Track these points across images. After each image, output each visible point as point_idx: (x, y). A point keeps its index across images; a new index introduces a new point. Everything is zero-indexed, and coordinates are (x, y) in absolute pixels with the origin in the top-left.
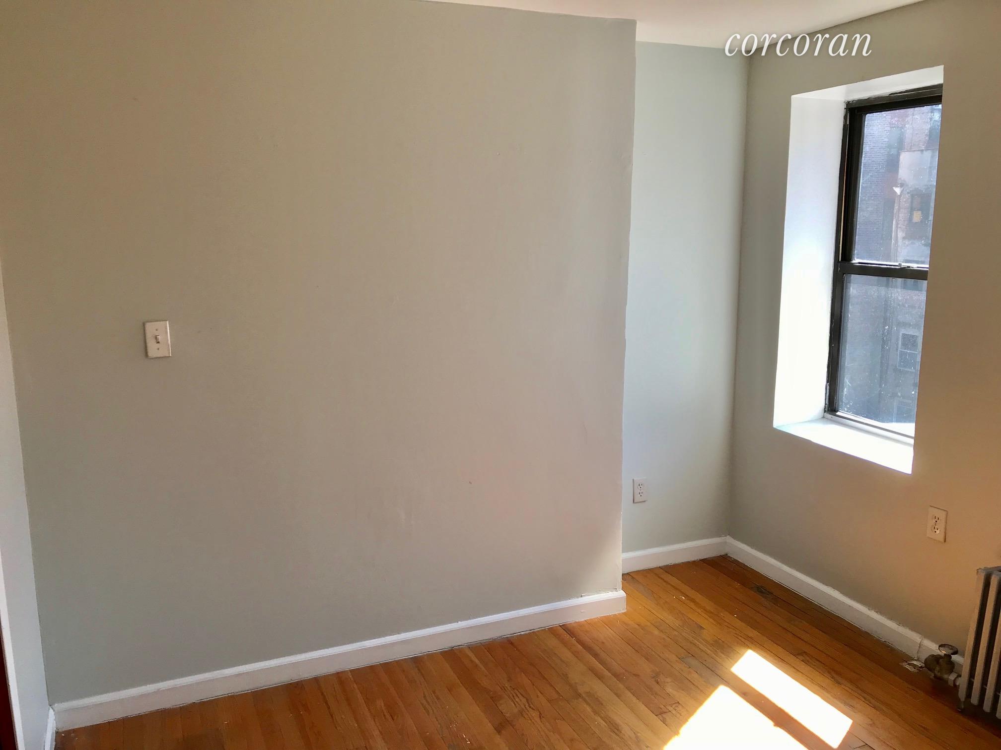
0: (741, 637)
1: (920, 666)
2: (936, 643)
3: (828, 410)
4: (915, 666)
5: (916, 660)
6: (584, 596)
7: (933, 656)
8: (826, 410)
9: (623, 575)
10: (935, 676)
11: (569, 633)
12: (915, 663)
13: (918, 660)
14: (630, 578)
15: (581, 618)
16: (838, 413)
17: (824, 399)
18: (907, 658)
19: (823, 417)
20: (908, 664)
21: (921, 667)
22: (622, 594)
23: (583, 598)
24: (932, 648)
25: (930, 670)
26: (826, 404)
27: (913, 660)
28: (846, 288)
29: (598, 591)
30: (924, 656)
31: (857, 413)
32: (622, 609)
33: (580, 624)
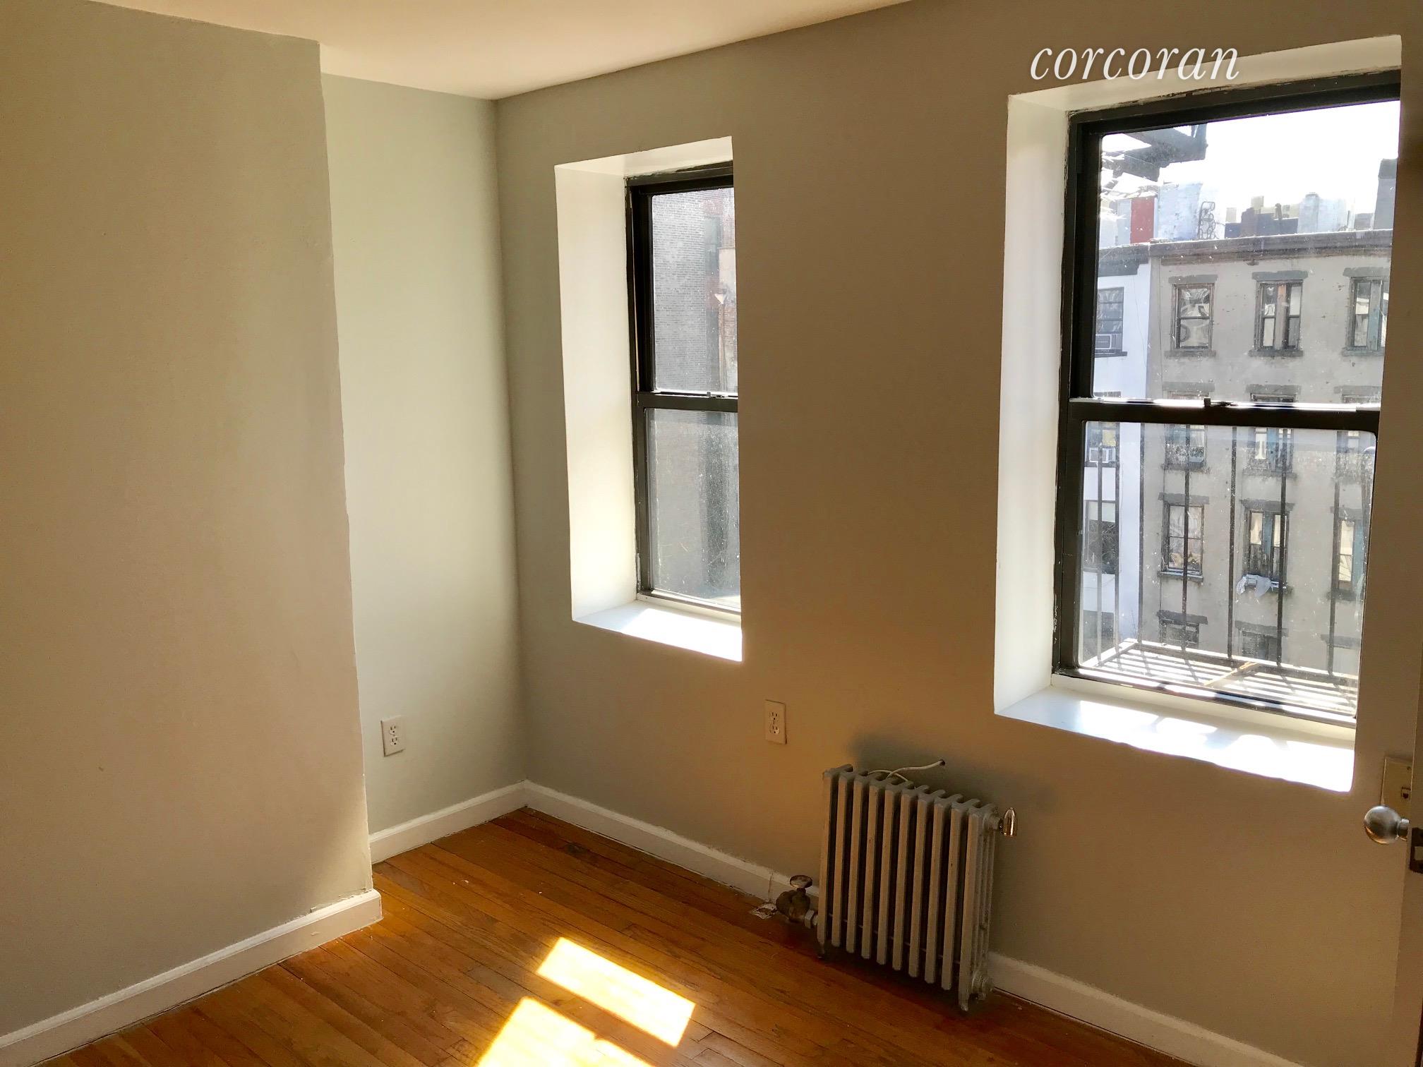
0: (549, 921)
1: (772, 909)
2: (788, 876)
3: (642, 589)
4: (766, 911)
5: (767, 903)
6: (315, 910)
7: (785, 893)
8: (639, 589)
9: (375, 866)
10: (791, 920)
11: (292, 971)
12: (766, 906)
13: (770, 902)
14: (386, 871)
15: (312, 945)
16: (653, 592)
17: (635, 575)
18: (756, 903)
19: (637, 599)
20: (760, 910)
21: (774, 911)
22: (374, 894)
23: (314, 913)
24: (783, 883)
25: (783, 912)
26: (638, 582)
27: (764, 903)
28: (650, 427)
29: (337, 898)
30: (776, 896)
31: (676, 591)
32: (376, 917)
33: (311, 956)
